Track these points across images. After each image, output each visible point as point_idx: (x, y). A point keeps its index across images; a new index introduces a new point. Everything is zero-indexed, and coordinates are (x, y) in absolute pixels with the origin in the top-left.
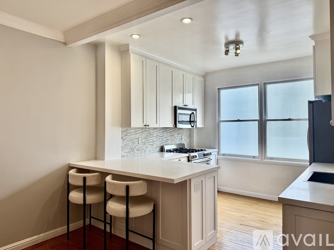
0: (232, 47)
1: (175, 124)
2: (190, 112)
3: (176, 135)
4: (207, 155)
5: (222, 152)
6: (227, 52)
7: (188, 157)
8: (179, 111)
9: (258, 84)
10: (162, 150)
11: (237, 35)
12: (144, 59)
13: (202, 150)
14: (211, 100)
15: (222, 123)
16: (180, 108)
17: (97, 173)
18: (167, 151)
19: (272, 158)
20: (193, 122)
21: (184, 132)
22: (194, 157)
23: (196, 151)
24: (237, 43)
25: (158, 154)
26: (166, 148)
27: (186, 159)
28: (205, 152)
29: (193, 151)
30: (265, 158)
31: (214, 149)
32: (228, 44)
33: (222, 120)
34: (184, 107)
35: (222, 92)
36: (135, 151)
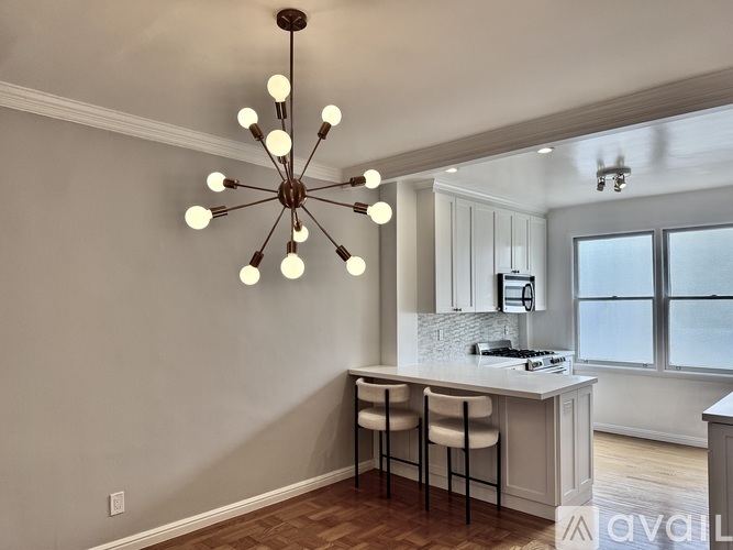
0: (609, 177)
1: (500, 305)
2: (523, 284)
3: (495, 325)
4: (558, 361)
5: (582, 357)
6: (601, 186)
7: (527, 365)
8: (506, 283)
9: (652, 232)
10: (474, 351)
11: (620, 159)
12: (452, 199)
13: (547, 353)
14: (560, 260)
15: (581, 303)
16: (508, 278)
17: (404, 385)
18: (484, 354)
19: (680, 368)
20: (528, 299)
21: (509, 319)
22: (536, 364)
23: (538, 354)
24: (620, 171)
25: (468, 359)
26: (483, 347)
27: (523, 368)
28: (555, 357)
29: (532, 354)
30: (667, 366)
31: (567, 350)
32: (603, 173)
33: (581, 296)
34: (513, 275)
35: (581, 244)
36: (435, 352)
